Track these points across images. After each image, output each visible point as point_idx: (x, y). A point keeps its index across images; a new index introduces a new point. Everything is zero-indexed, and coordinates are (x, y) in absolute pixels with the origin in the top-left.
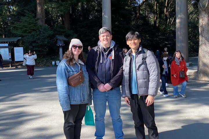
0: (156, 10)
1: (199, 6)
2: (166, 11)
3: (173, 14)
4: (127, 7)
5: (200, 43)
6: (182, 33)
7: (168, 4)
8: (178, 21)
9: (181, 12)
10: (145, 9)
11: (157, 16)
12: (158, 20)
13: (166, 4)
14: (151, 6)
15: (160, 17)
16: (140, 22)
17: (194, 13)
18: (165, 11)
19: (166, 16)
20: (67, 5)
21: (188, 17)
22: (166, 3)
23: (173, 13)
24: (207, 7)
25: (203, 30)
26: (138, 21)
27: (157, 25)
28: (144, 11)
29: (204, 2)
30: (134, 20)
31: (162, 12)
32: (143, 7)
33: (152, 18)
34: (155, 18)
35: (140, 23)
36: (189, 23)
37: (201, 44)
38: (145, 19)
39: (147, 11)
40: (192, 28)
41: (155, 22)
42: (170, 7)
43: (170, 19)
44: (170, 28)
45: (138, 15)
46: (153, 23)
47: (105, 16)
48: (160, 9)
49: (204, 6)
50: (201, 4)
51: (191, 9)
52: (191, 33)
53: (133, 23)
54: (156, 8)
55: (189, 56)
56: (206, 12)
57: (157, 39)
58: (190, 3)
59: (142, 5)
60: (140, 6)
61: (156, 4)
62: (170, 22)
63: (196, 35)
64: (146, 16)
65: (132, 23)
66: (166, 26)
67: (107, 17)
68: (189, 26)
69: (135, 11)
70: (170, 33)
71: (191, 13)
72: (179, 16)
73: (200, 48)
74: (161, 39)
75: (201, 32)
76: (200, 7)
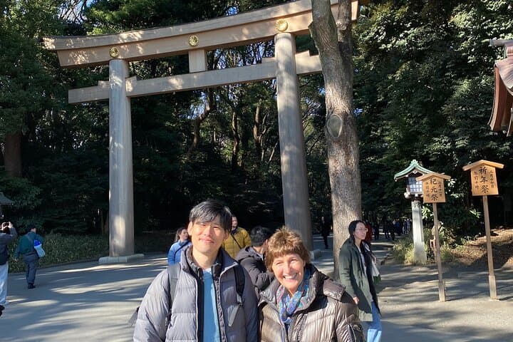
0: (236, 131)
1: (326, 133)
2: (258, 132)
3: (273, 139)
4: (168, 123)
5: (334, 209)
6: (294, 186)
7: (261, 117)
8: (284, 158)
9: (289, 139)
10: (211, 127)
11: (238, 145)
12: (241, 152)
13: (257, 118)
14: (223, 122)
15: (245, 146)
16: (201, 156)
17: (316, 137)
18: (255, 133)
19: (258, 143)
20: (17, 116)
21: (305, 146)
22: (257, 115)
23: (272, 137)
24: (341, 135)
25: (338, 182)
26: (195, 155)
27: (239, 164)
28: (207, 131)
29: (334, 125)
30: (185, 152)
31: (248, 135)
32: (207, 124)
33: (228, 148)
34: (235, 149)
35: (200, 158)
36: (308, 159)
37: (337, 213)
38: (211, 150)
39: (216, 132)
40: (313, 169)
41: (235, 157)
42: (265, 123)
43: (265, 150)
44: (268, 169)
45: (195, 140)
46: (229, 158)
47: (116, 144)
48: (244, 128)
49: (336, 134)
50: (329, 128)
51: (309, 129)
52: (313, 181)
53: (185, 159)
54: (236, 126)
55: (313, 234)
56: (340, 145)
57: (242, 196)
58: (307, 117)
59: (203, 119)
60: (199, 121)
61: (235, 118)
62: (267, 157)
63: (323, 185)
64: (214, 144)
65: (183, 158)
66: (259, 167)
67: (121, 146)
68: (308, 166)
69: (188, 133)
70: (268, 182)
71: (311, 138)
72: (287, 148)
73: (334, 221)
74: (250, 194)
75: (335, 186)
76: (329, 135)
